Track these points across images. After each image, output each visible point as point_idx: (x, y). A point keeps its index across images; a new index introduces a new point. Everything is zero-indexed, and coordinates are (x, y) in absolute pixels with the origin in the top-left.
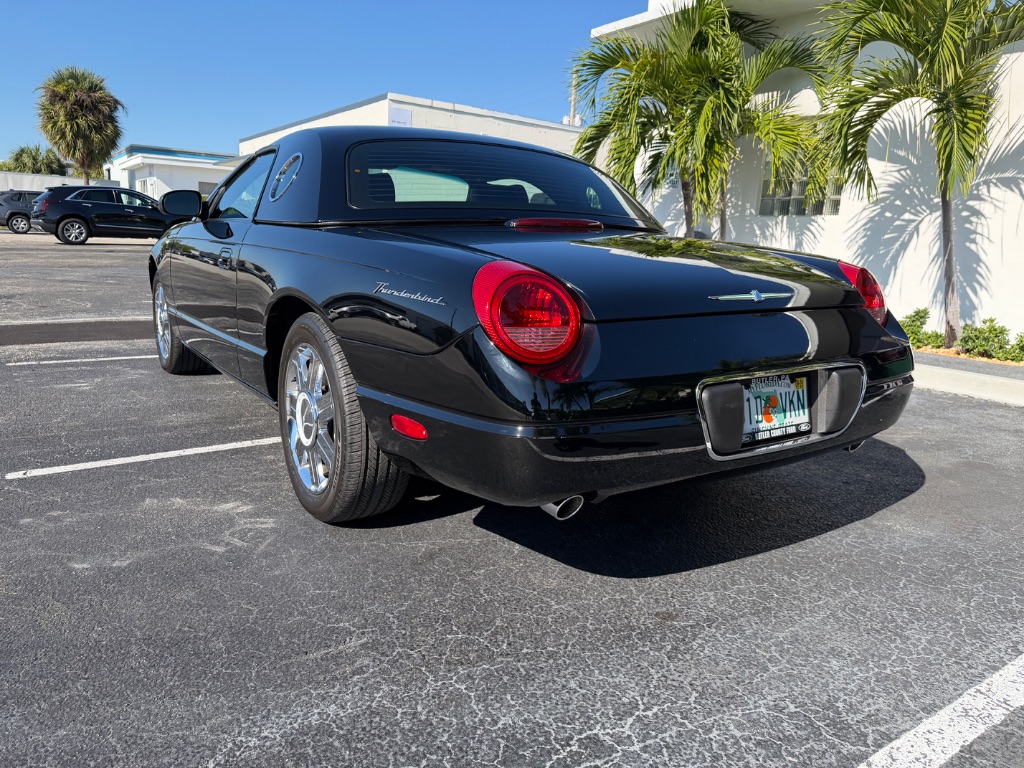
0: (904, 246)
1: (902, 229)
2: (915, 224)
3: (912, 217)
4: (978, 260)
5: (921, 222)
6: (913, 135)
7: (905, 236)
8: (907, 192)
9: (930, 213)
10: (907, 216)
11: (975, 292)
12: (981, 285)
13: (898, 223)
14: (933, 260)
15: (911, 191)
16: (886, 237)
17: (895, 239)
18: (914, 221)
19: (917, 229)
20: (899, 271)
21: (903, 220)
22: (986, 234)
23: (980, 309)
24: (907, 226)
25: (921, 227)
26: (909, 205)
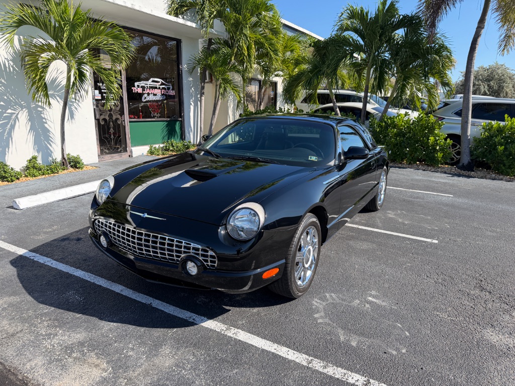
0: (13, 127)
1: (9, 118)
2: (15, 115)
4: (49, 131)
5: (18, 114)
7: (12, 121)
8: (5, 97)
9: (22, 110)
10: (9, 111)
11: (51, 145)
12: (52, 142)
13: (7, 114)
14: (29, 132)
15: (8, 97)
17: (8, 123)
18: (14, 113)
20: (13, 140)
21: (7, 113)
22: (46, 118)
23: (54, 152)
24: (11, 116)
25: (19, 116)
26: (9, 105)
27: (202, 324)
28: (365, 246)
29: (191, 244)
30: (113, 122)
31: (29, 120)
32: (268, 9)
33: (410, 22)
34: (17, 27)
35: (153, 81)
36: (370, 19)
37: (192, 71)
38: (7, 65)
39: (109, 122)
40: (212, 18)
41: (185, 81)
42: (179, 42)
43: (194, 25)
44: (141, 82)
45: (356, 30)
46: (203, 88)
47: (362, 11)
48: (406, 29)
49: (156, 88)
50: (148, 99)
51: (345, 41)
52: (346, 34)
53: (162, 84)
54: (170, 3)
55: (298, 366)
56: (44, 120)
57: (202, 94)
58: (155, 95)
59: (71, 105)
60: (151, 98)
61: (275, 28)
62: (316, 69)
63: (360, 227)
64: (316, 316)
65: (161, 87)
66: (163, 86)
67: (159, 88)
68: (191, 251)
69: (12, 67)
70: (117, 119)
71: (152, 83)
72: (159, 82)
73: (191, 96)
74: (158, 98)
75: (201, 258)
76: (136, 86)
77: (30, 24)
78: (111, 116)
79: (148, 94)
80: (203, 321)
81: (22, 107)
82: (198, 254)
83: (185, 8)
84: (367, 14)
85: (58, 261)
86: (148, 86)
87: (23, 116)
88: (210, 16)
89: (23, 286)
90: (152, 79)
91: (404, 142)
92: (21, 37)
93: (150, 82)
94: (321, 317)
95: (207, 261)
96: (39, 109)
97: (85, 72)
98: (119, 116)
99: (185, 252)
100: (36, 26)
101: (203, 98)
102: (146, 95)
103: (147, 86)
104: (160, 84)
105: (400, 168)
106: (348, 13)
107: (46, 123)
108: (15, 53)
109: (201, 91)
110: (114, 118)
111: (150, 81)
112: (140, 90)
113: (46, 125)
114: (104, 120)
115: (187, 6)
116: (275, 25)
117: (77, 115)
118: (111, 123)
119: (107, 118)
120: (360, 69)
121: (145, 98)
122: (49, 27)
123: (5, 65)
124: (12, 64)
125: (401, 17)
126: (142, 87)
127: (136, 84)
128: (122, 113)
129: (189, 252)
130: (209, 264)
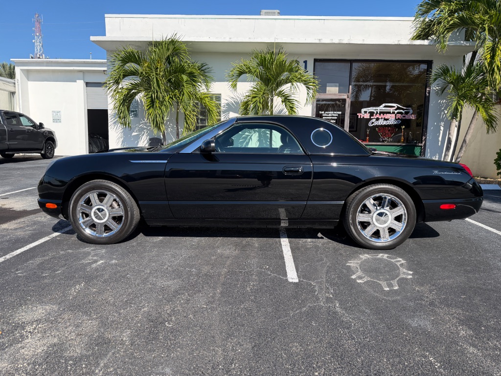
2: (250, 136)
3: (249, 134)
7: (247, 140)
9: (255, 133)
17: (244, 141)
24: (247, 137)
31: (259, 141)
35: (385, 107)
42: (429, 63)
43: (426, 43)
44: (369, 108)
49: (389, 113)
50: (376, 123)
53: (398, 108)
60: (381, 122)
65: (396, 112)
71: (384, 109)
77: (246, 73)
79: (377, 119)
86: (379, 111)
87: (255, 137)
90: (384, 105)
103: (377, 112)
111: (381, 106)
112: (367, 116)
121: (373, 123)
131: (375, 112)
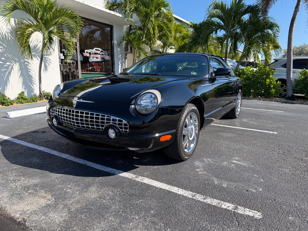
0: (10, 73)
1: (7, 68)
2: (11, 66)
4: (32, 77)
5: (13, 65)
6: (3, 37)
7: (9, 70)
8: (5, 55)
9: (15, 63)
10: (8, 63)
11: (33, 86)
12: (34, 83)
13: (6, 66)
14: (20, 77)
15: (7, 55)
16: (3, 70)
17: (6, 71)
18: (11, 65)
19: (12, 67)
20: (10, 81)
22: (30, 69)
23: (35, 90)
24: (9, 67)
25: (14, 67)
26: (7, 60)
27: (119, 175)
28: (229, 135)
29: (111, 117)
30: (71, 73)
31: (20, 69)
32: (165, 6)
33: (252, 10)
34: (13, 11)
35: (96, 50)
36: (228, 9)
37: (119, 44)
38: (7, 36)
39: (69, 73)
40: (131, 11)
41: (115, 51)
42: (111, 27)
43: (120, 16)
44: (89, 50)
45: (219, 17)
46: (126, 55)
47: (222, 4)
48: (250, 14)
49: (98, 54)
50: (93, 60)
51: (213, 23)
52: (213, 19)
53: (102, 52)
54: (106, 3)
55: (186, 198)
56: (29, 70)
57: (126, 58)
58: (97, 58)
59: (46, 62)
60: (95, 60)
61: (169, 18)
62: (195, 40)
63: (225, 126)
64: (197, 170)
65: (101, 53)
66: (102, 53)
67: (100, 54)
68: (111, 121)
69: (10, 37)
70: (74, 72)
71: (95, 51)
72: (99, 50)
73: (119, 59)
74: (99, 60)
75: (118, 126)
76: (86, 52)
77: (20, 9)
78: (70, 69)
79: (93, 57)
80: (120, 173)
81: (16, 62)
82: (116, 124)
83: (116, 7)
84: (225, 5)
85: (28, 142)
86: (93, 52)
87: (16, 67)
88: (130, 10)
89: (4, 155)
90: (95, 48)
91: (251, 83)
92: (16, 19)
93: (94, 50)
94: (201, 171)
95: (121, 128)
96: (26, 63)
97: (53, 37)
98: (75, 70)
99: (107, 123)
100: (24, 11)
101: (126, 61)
102: (92, 58)
103: (92, 53)
104: (100, 51)
105: (248, 99)
106: (214, 6)
107: (30, 72)
108: (12, 28)
109: (125, 57)
110: (72, 71)
112: (88, 55)
113: (30, 73)
114: (66, 71)
115: (116, 6)
116: (169, 16)
117: (49, 68)
118: (70, 74)
119: (68, 71)
120: (222, 41)
121: (91, 60)
122: (31, 11)
123: (5, 36)
124: (10, 35)
125: (247, 6)
126: (89, 53)
127: (86, 51)
128: (77, 68)
129: (110, 123)
130: (123, 130)
131: (92, 52)
